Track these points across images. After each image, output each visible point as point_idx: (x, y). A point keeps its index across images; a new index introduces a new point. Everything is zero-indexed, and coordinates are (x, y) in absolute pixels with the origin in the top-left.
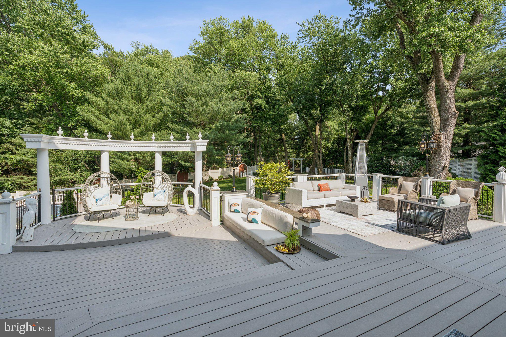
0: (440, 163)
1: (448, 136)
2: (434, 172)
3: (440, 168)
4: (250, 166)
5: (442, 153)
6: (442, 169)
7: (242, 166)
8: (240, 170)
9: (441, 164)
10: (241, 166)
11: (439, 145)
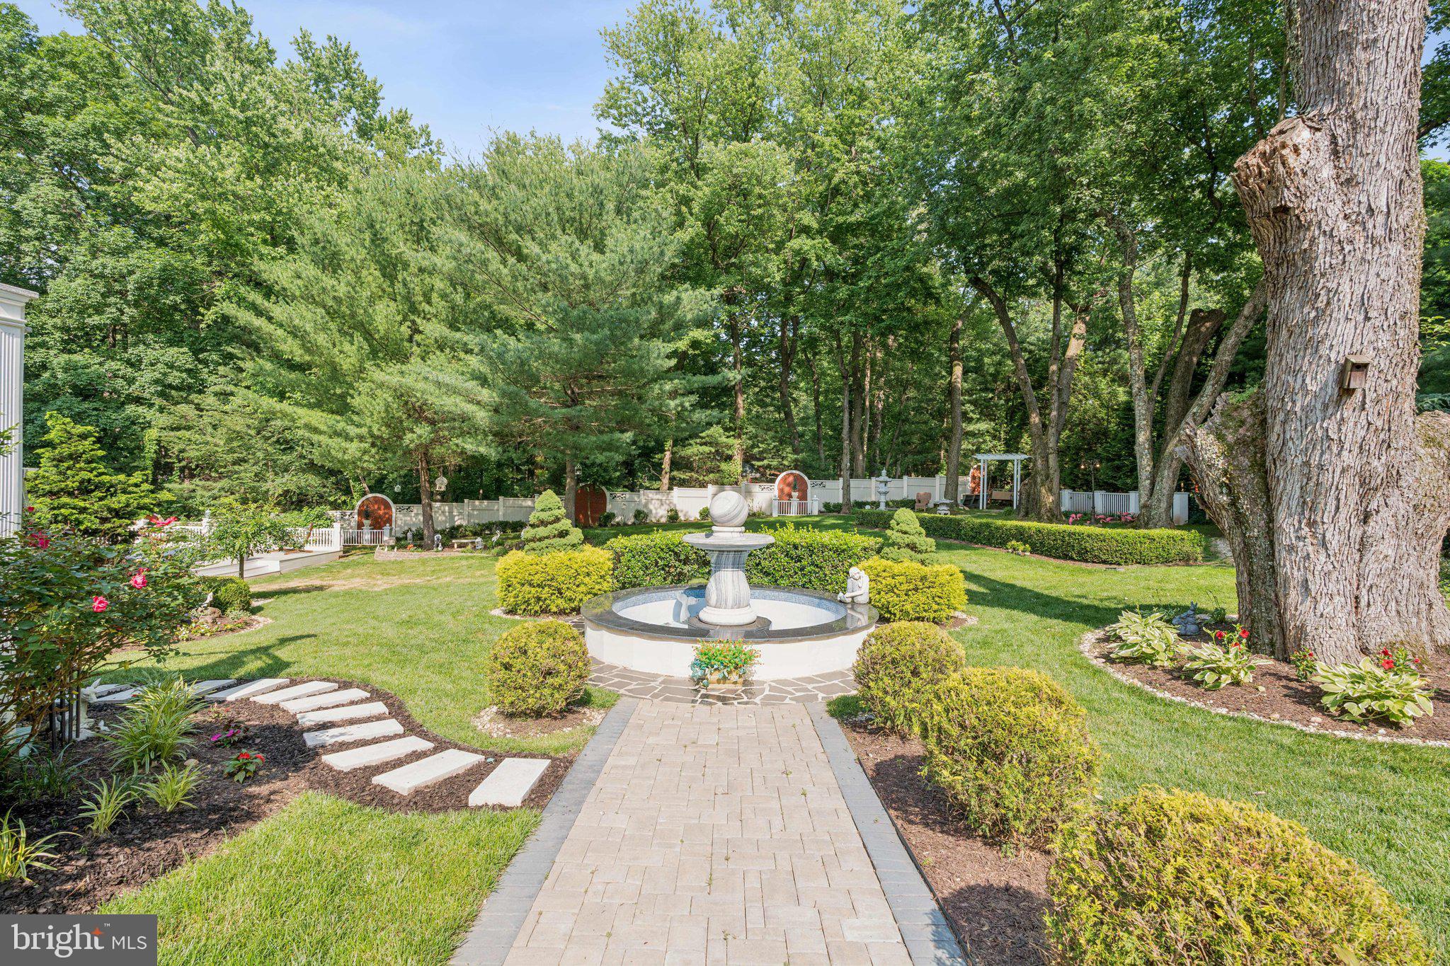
0: (1313, 345)
1: (1355, 126)
2: (1281, 417)
3: (1319, 379)
4: (819, 482)
5: (1319, 265)
6: (1332, 390)
7: (791, 479)
8: (781, 491)
9: (1324, 350)
10: (784, 479)
11: (1285, 210)
